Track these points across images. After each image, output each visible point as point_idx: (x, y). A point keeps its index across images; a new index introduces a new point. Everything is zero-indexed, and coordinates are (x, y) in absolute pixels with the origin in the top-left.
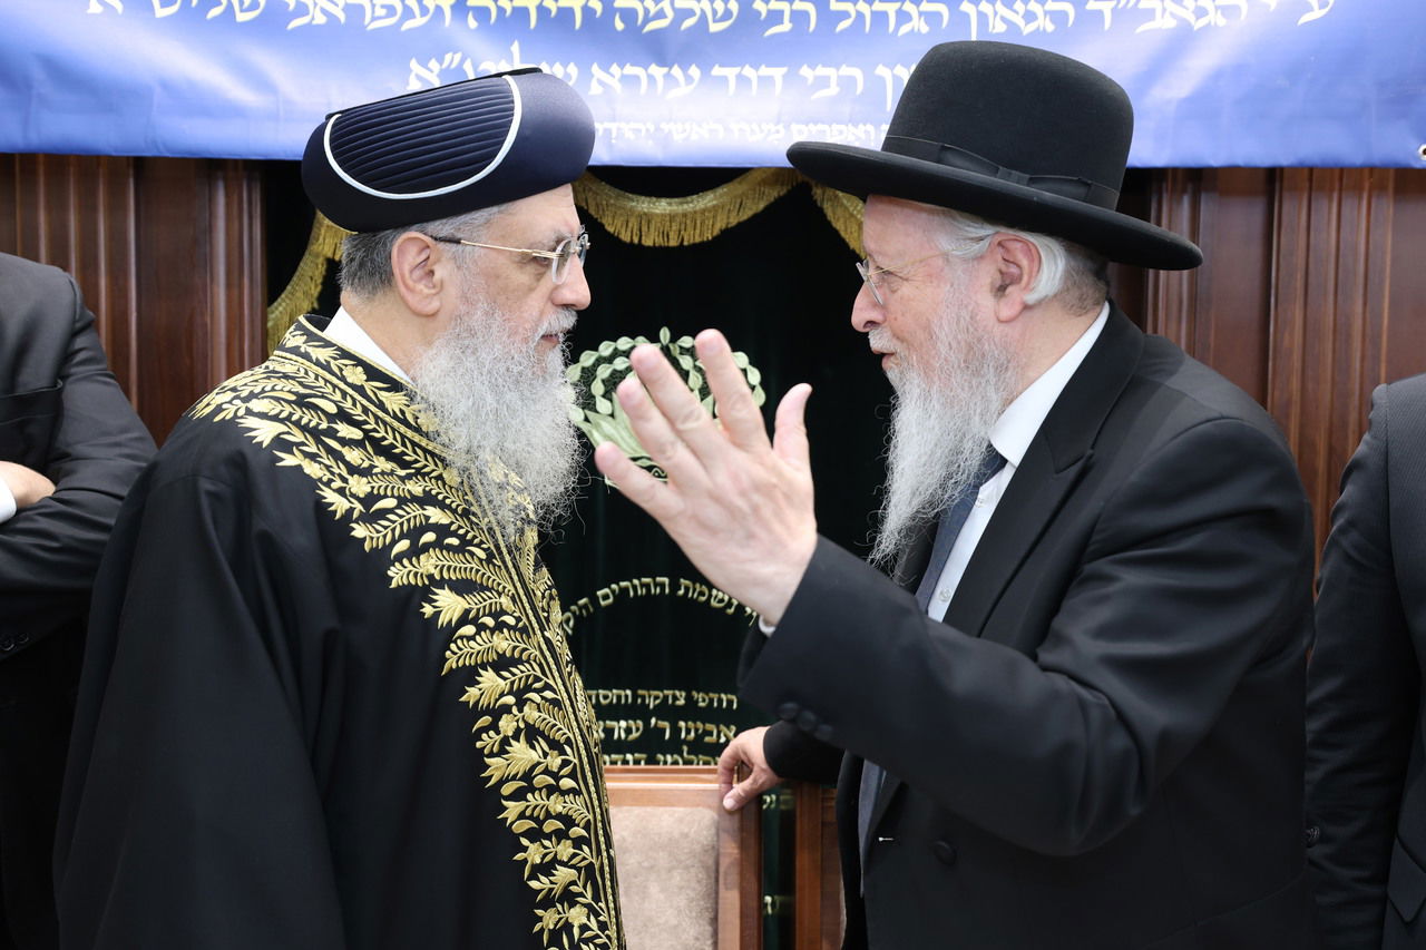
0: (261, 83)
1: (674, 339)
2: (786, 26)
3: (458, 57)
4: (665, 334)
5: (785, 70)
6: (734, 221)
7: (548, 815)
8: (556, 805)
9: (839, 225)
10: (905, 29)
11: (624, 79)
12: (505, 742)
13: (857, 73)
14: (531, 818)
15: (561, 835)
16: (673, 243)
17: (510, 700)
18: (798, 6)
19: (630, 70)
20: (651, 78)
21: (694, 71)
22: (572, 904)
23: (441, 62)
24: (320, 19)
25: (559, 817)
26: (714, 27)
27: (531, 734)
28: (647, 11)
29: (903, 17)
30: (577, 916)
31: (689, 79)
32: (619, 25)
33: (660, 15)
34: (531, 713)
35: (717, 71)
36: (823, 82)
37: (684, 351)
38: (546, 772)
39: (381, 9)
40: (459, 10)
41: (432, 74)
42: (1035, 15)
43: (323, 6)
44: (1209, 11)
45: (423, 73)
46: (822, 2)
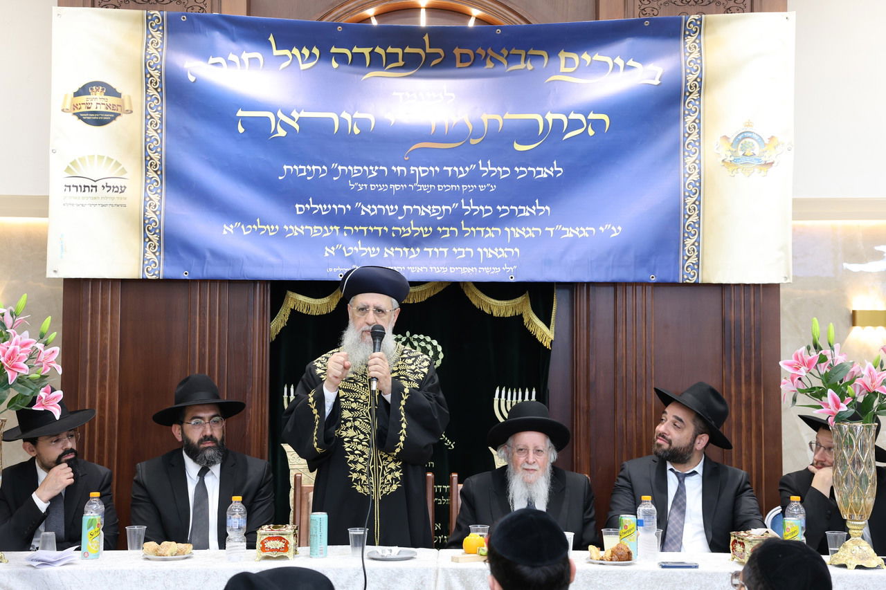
0: (278, 256)
1: (411, 335)
2: (448, 235)
3: (341, 246)
4: (408, 334)
5: (447, 249)
6: (432, 295)
7: (357, 449)
8: (360, 447)
9: (469, 296)
10: (487, 236)
11: (395, 252)
12: (347, 428)
13: (471, 250)
14: (351, 448)
15: (360, 456)
16: (411, 302)
17: (352, 419)
18: (452, 229)
19: (396, 249)
20: (404, 251)
21: (418, 250)
22: (363, 475)
23: (335, 247)
24: (296, 234)
25: (360, 451)
26: (424, 236)
27: (356, 428)
28: (402, 231)
29: (486, 232)
30: (364, 478)
31: (416, 252)
32: (394, 235)
33: (407, 232)
34: (357, 423)
35: (425, 249)
36: (460, 253)
37: (415, 339)
38: (358, 438)
39: (315, 230)
40: (341, 230)
41: (332, 251)
42: (529, 232)
43: (297, 230)
44: (583, 232)
45: (330, 251)
46: (459, 228)
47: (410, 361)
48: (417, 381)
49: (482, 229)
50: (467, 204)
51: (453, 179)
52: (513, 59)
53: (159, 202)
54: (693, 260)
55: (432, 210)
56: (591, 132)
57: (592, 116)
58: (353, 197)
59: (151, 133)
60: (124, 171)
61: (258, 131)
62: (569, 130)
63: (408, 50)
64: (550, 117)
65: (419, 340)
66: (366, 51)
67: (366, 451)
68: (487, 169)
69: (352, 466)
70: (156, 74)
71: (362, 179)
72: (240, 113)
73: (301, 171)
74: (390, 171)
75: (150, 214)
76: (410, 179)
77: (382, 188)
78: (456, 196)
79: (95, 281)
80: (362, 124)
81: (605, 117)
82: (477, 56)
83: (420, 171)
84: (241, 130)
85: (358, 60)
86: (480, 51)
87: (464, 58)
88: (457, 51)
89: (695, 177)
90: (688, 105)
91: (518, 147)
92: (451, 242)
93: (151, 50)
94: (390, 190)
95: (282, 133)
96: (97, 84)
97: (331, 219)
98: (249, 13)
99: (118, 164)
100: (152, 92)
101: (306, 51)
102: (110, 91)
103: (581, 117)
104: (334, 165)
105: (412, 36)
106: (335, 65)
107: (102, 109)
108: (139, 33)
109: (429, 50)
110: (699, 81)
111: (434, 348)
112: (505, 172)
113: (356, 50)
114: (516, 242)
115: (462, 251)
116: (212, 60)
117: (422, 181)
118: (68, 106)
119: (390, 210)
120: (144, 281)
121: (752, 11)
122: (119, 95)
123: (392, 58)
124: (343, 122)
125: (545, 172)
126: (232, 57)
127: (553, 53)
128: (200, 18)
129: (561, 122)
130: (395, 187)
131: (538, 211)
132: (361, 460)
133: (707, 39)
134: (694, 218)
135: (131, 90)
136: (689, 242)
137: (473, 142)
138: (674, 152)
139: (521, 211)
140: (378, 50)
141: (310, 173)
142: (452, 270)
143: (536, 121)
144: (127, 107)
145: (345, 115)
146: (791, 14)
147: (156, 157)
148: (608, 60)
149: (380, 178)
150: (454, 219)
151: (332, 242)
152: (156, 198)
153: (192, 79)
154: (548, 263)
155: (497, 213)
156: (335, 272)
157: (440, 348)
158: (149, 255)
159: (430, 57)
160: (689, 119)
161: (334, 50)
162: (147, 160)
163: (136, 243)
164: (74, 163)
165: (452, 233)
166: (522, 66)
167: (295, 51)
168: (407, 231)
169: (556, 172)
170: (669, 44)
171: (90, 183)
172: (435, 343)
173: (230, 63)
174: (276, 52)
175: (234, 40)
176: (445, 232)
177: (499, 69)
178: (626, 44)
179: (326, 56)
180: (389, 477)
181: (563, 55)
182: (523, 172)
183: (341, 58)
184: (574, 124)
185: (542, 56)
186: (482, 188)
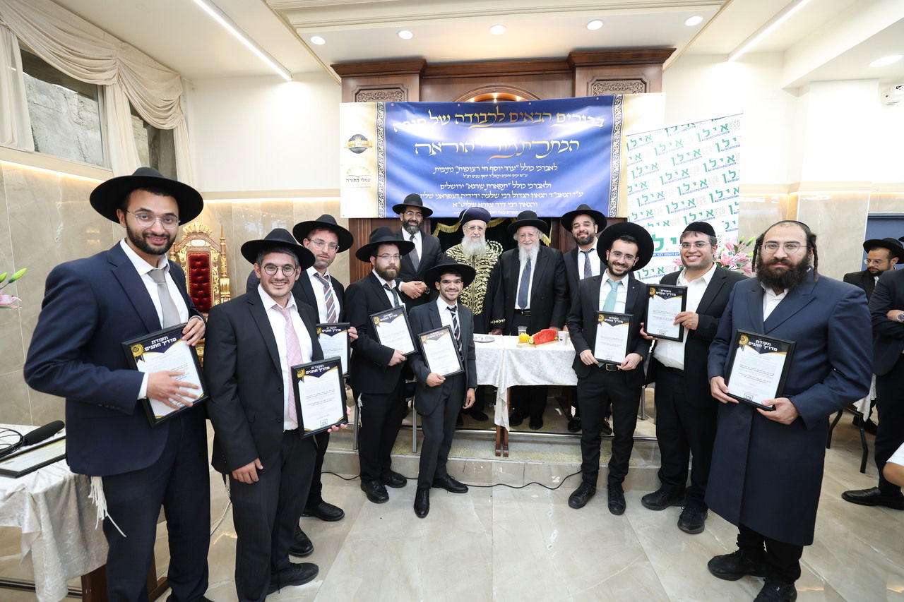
2: (506, 197)
3: (459, 202)
5: (506, 203)
8: (466, 293)
18: (508, 194)
20: (490, 204)
26: (496, 197)
28: (486, 195)
32: (482, 197)
35: (498, 203)
39: (449, 196)
40: (460, 196)
41: (456, 205)
42: (542, 195)
43: (441, 196)
44: (566, 195)
45: (455, 205)
46: (511, 194)
47: (489, 256)
48: (493, 265)
49: (521, 194)
50: (515, 183)
51: (509, 172)
52: (536, 117)
53: (384, 185)
54: (614, 207)
55: (499, 186)
56: (571, 149)
57: (571, 142)
58: (466, 180)
59: (380, 155)
60: (369, 172)
61: (424, 153)
62: (561, 148)
63: (489, 114)
64: (553, 143)
65: (493, 243)
66: (471, 115)
67: (469, 294)
68: (524, 167)
69: (463, 301)
70: (381, 129)
71: (469, 173)
72: (417, 145)
73: (442, 170)
74: (481, 168)
75: (380, 191)
76: (490, 172)
77: (477, 176)
78: (509, 179)
79: (360, 219)
80: (469, 148)
81: (577, 142)
82: (520, 116)
83: (494, 168)
84: (417, 152)
85: (467, 119)
86: (521, 114)
87: (514, 118)
88: (511, 114)
89: (617, 169)
90: (615, 136)
91: (538, 157)
92: (506, 200)
93: (379, 119)
94: (481, 178)
95: (434, 153)
96: (358, 135)
97: (456, 191)
98: (420, 100)
99: (367, 170)
100: (380, 138)
101: (444, 117)
102: (363, 138)
103: (566, 142)
104: (457, 167)
105: (491, 108)
106: (457, 123)
107: (360, 146)
108: (374, 111)
109: (498, 114)
110: (621, 125)
111: (499, 246)
112: (532, 168)
113: (466, 115)
114: (536, 200)
115: (512, 204)
116: (405, 123)
117: (495, 173)
118: (347, 145)
119: (481, 186)
120: (379, 219)
121: (645, 92)
122: (367, 140)
123: (482, 118)
124: (460, 147)
125: (549, 168)
126: (413, 121)
127: (554, 114)
128: (399, 104)
129: (557, 145)
130: (483, 176)
131: (546, 186)
132: (466, 298)
133: (624, 106)
134: (616, 189)
135: (372, 137)
136: (613, 199)
137: (518, 155)
138: (607, 160)
139: (538, 186)
140: (476, 115)
141: (446, 171)
142: (508, 212)
143: (546, 145)
144: (370, 145)
145: (462, 144)
146: (664, 94)
147: (382, 166)
148: (579, 116)
149: (477, 172)
150: (509, 190)
151: (456, 201)
152: (382, 183)
153: (396, 131)
154: (550, 209)
155: (527, 186)
156: (457, 214)
157: (501, 247)
158: (381, 208)
159: (499, 117)
160: (615, 143)
161: (456, 116)
162: (379, 167)
163: (375, 203)
164: (350, 170)
165: (508, 196)
166: (540, 120)
167: (440, 117)
168: (488, 196)
169: (554, 168)
170: (607, 108)
171: (356, 178)
172: (499, 244)
173: (411, 123)
174: (432, 118)
175: (414, 113)
176: (504, 196)
177: (529, 122)
178: (587, 110)
179: (453, 118)
180: (478, 307)
181: (558, 115)
182: (539, 168)
183: (460, 119)
184: (563, 146)
185: (549, 116)
186: (521, 175)
